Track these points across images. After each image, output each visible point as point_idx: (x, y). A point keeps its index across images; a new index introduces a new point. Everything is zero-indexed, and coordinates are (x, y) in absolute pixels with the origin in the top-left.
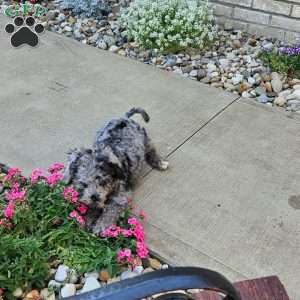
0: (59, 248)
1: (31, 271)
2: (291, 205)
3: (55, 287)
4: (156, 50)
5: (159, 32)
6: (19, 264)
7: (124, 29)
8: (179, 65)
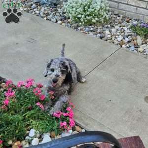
0: (31, 120)
1: (17, 132)
2: (146, 101)
3: (28, 140)
4: (80, 24)
5: (82, 15)
6: (11, 128)
7: (65, 13)
8: (91, 31)
